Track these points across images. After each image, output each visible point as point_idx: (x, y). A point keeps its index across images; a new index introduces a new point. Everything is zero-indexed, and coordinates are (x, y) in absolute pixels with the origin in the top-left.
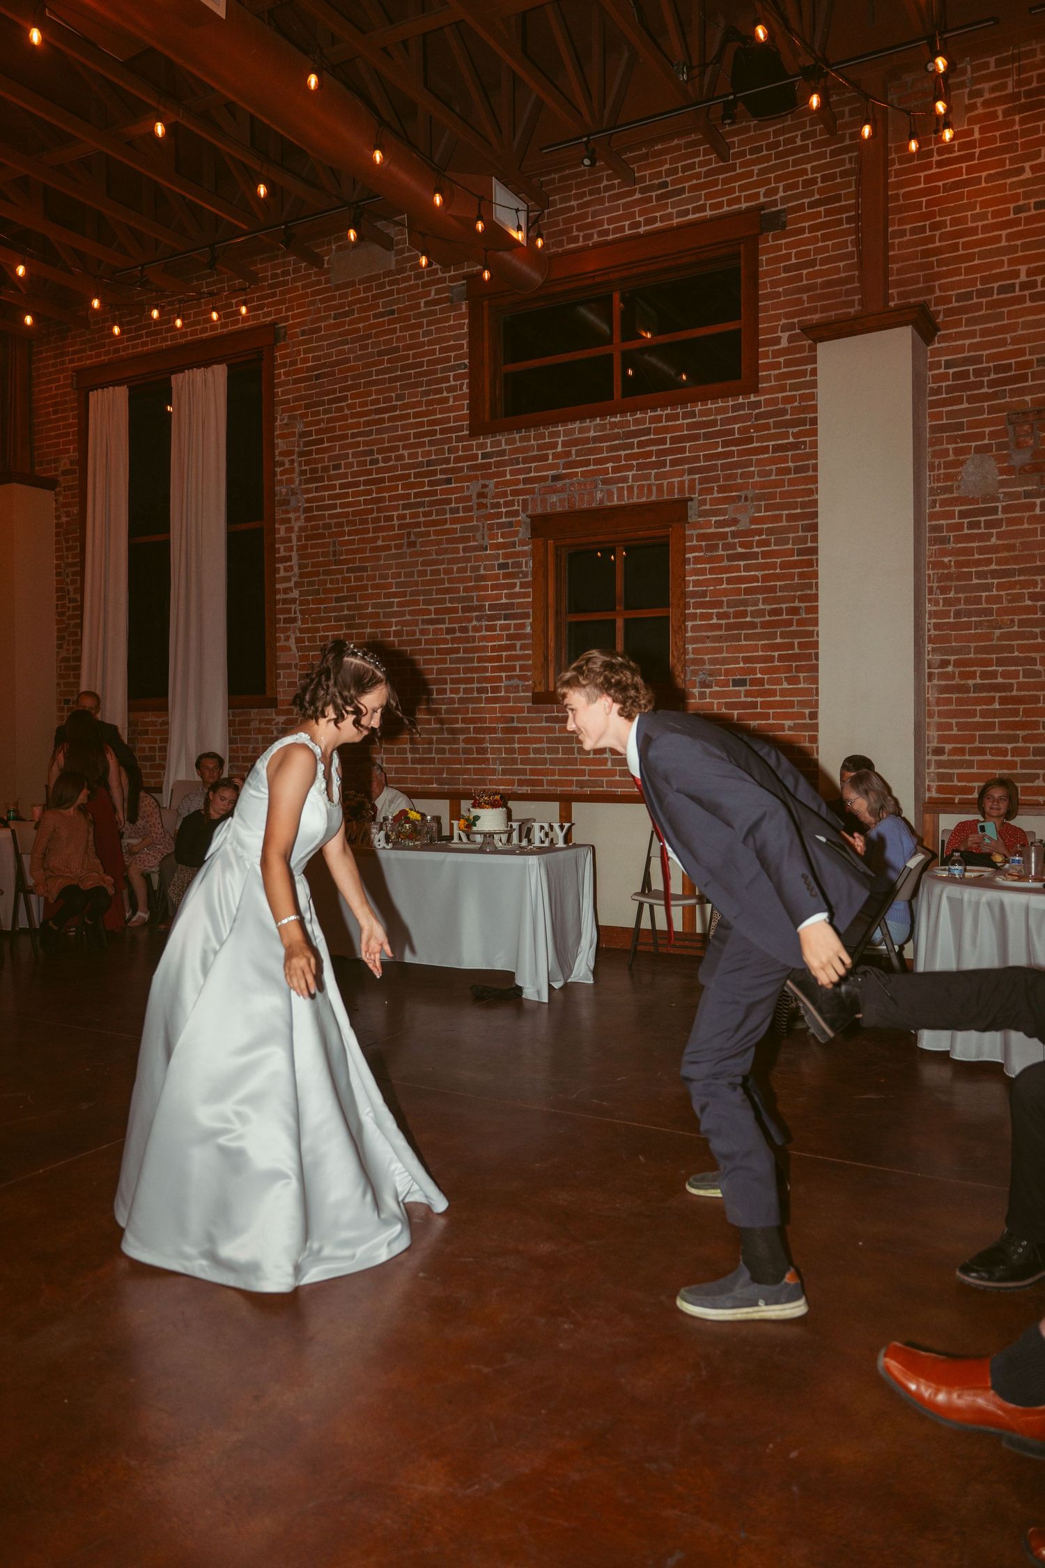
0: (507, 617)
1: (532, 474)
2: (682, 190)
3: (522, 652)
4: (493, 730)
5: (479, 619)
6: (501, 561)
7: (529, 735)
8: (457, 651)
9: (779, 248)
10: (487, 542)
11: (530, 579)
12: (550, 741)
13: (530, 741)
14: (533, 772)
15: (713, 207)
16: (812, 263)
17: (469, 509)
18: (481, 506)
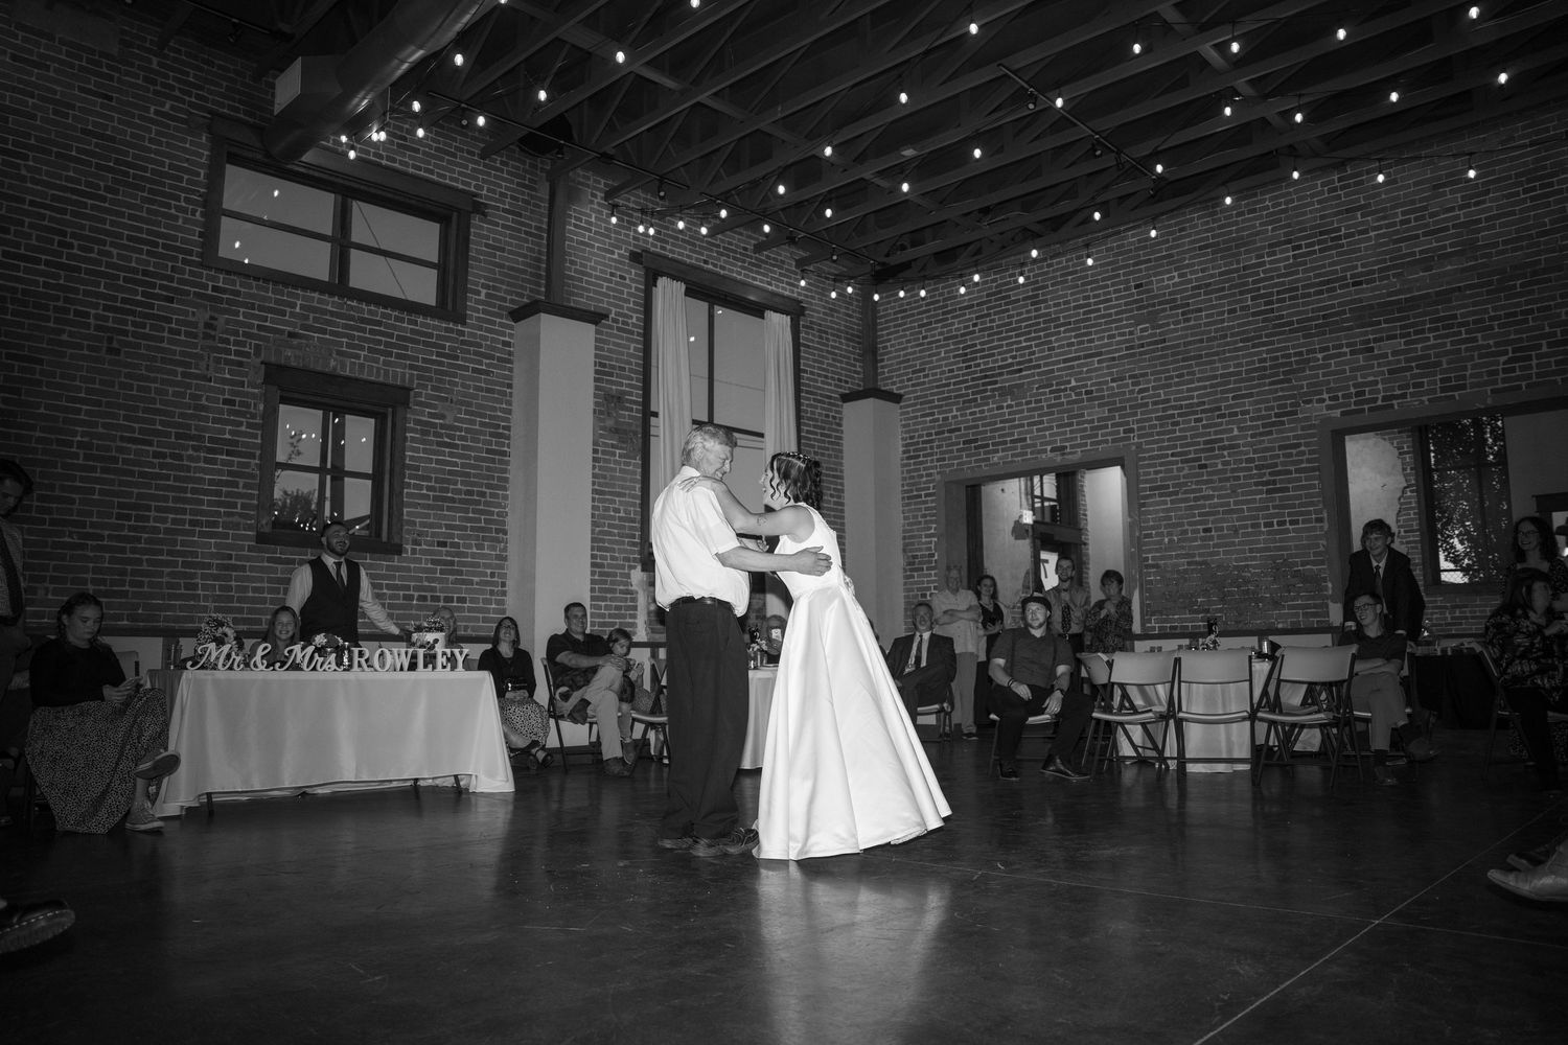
0: (229, 453)
1: (267, 324)
2: (417, 151)
3: (245, 491)
4: (209, 566)
5: (195, 448)
6: (226, 397)
7: (248, 573)
8: (167, 477)
9: (482, 228)
10: (211, 373)
11: (258, 421)
12: (270, 580)
13: (249, 579)
14: (250, 611)
15: (439, 175)
16: (503, 250)
17: (195, 336)
18: (207, 336)
